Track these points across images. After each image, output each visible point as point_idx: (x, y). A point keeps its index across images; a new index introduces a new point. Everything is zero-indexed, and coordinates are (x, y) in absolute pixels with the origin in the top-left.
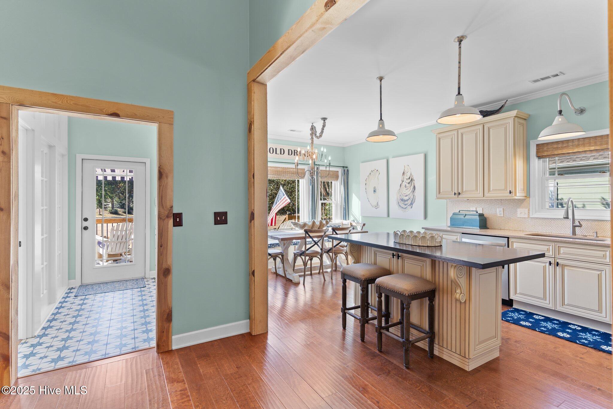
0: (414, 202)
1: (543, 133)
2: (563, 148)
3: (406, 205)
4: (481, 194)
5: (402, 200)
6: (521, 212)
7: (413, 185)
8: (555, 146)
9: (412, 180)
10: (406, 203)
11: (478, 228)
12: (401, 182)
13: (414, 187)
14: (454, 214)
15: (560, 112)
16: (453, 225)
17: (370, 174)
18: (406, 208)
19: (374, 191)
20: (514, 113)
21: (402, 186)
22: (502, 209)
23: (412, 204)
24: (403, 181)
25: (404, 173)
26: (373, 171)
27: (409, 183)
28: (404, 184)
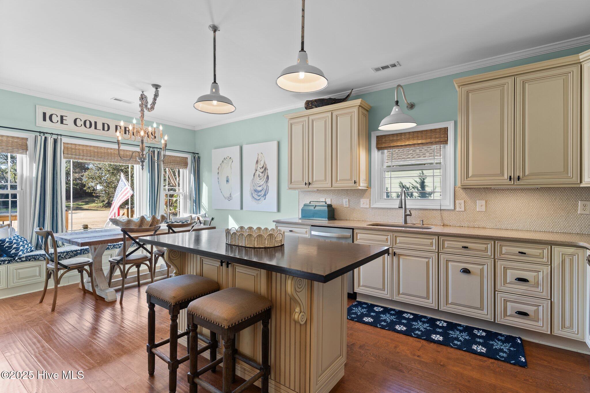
0: (267, 193)
1: (383, 122)
2: (397, 140)
3: (259, 196)
4: (329, 185)
5: (256, 191)
6: (364, 203)
7: (266, 175)
8: (391, 138)
9: (265, 169)
10: (259, 194)
11: (327, 219)
12: (254, 171)
13: (268, 177)
14: (305, 205)
15: (397, 103)
16: (304, 217)
17: (223, 161)
18: (259, 200)
19: (227, 181)
20: (358, 102)
21: (255, 176)
22: (347, 200)
23: (265, 195)
24: (257, 170)
25: (257, 162)
26: (226, 158)
27: (262, 173)
28: (258, 173)
